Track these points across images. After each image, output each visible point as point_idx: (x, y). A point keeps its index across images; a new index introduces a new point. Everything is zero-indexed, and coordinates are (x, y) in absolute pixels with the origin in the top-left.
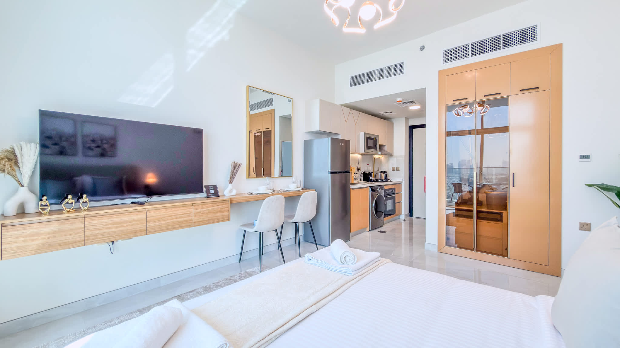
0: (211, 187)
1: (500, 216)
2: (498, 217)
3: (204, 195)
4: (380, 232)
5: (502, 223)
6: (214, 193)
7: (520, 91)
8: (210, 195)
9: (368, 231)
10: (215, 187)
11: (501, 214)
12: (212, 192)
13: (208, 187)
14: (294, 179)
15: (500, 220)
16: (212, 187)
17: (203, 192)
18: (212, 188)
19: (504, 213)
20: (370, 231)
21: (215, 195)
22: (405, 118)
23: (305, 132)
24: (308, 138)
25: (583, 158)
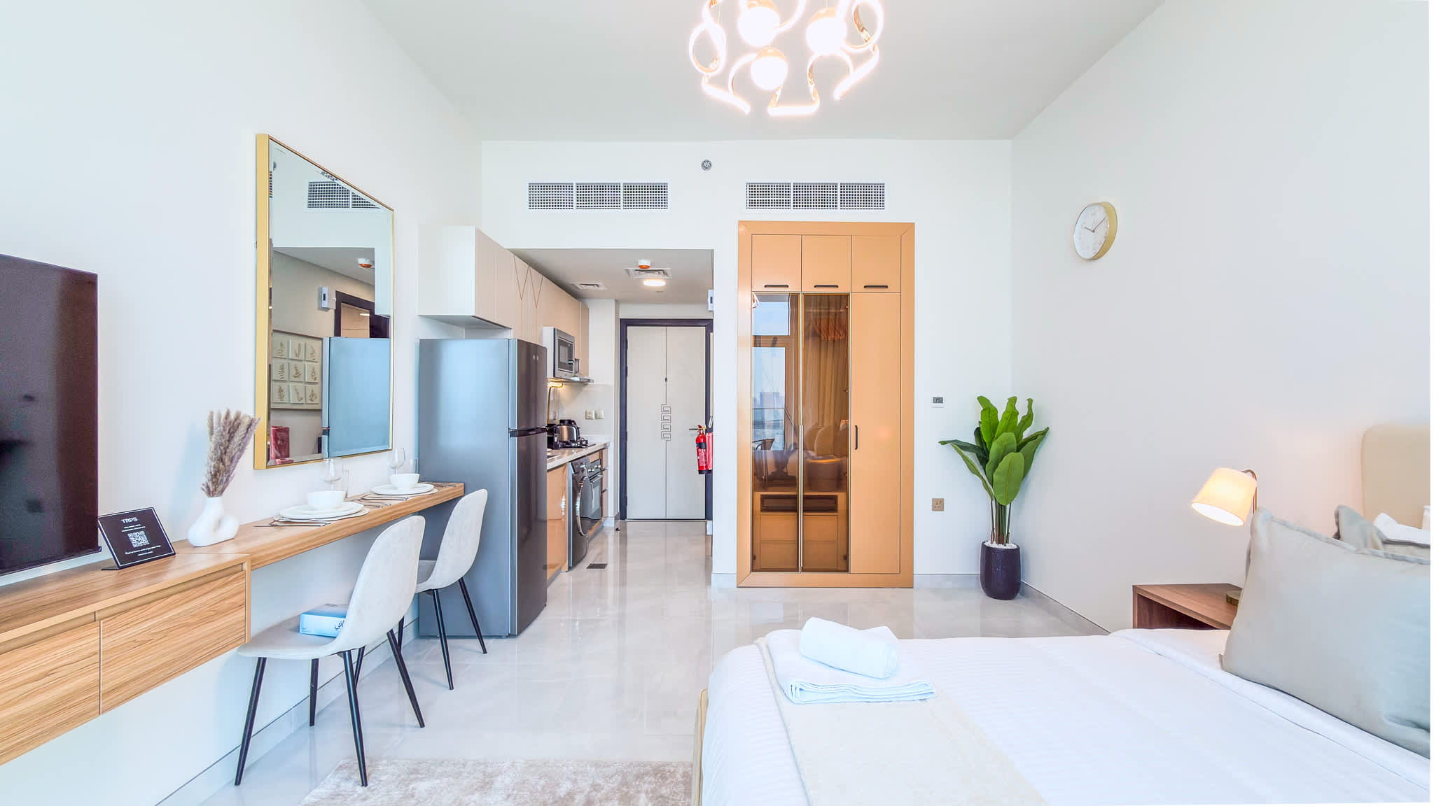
0: (130, 520)
1: (834, 501)
2: (830, 504)
3: (105, 554)
4: (592, 566)
5: (835, 514)
6: (147, 542)
7: (865, 287)
8: (134, 557)
9: (567, 570)
10: (147, 519)
11: (835, 499)
12: (139, 539)
13: (115, 522)
14: (396, 456)
15: (833, 509)
16: (135, 519)
17: (96, 549)
18: (133, 523)
19: (841, 496)
20: (570, 568)
21: (156, 552)
22: (616, 300)
23: (420, 316)
24: (430, 333)
25: (936, 402)
